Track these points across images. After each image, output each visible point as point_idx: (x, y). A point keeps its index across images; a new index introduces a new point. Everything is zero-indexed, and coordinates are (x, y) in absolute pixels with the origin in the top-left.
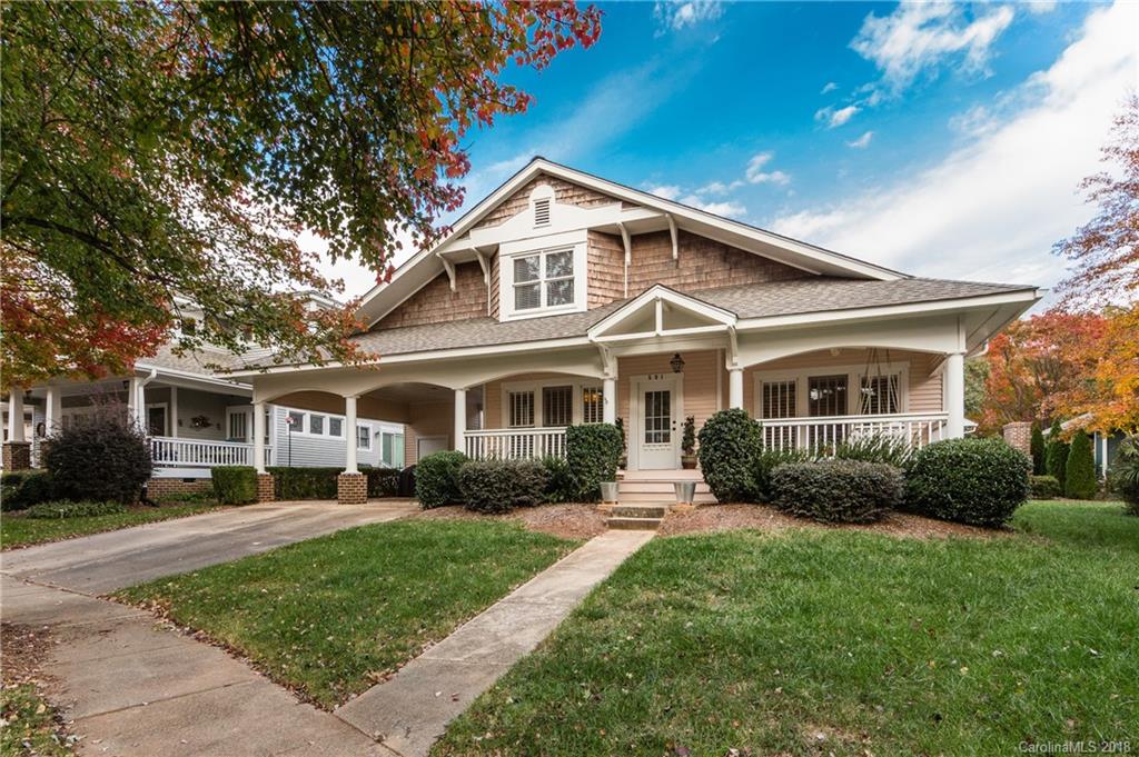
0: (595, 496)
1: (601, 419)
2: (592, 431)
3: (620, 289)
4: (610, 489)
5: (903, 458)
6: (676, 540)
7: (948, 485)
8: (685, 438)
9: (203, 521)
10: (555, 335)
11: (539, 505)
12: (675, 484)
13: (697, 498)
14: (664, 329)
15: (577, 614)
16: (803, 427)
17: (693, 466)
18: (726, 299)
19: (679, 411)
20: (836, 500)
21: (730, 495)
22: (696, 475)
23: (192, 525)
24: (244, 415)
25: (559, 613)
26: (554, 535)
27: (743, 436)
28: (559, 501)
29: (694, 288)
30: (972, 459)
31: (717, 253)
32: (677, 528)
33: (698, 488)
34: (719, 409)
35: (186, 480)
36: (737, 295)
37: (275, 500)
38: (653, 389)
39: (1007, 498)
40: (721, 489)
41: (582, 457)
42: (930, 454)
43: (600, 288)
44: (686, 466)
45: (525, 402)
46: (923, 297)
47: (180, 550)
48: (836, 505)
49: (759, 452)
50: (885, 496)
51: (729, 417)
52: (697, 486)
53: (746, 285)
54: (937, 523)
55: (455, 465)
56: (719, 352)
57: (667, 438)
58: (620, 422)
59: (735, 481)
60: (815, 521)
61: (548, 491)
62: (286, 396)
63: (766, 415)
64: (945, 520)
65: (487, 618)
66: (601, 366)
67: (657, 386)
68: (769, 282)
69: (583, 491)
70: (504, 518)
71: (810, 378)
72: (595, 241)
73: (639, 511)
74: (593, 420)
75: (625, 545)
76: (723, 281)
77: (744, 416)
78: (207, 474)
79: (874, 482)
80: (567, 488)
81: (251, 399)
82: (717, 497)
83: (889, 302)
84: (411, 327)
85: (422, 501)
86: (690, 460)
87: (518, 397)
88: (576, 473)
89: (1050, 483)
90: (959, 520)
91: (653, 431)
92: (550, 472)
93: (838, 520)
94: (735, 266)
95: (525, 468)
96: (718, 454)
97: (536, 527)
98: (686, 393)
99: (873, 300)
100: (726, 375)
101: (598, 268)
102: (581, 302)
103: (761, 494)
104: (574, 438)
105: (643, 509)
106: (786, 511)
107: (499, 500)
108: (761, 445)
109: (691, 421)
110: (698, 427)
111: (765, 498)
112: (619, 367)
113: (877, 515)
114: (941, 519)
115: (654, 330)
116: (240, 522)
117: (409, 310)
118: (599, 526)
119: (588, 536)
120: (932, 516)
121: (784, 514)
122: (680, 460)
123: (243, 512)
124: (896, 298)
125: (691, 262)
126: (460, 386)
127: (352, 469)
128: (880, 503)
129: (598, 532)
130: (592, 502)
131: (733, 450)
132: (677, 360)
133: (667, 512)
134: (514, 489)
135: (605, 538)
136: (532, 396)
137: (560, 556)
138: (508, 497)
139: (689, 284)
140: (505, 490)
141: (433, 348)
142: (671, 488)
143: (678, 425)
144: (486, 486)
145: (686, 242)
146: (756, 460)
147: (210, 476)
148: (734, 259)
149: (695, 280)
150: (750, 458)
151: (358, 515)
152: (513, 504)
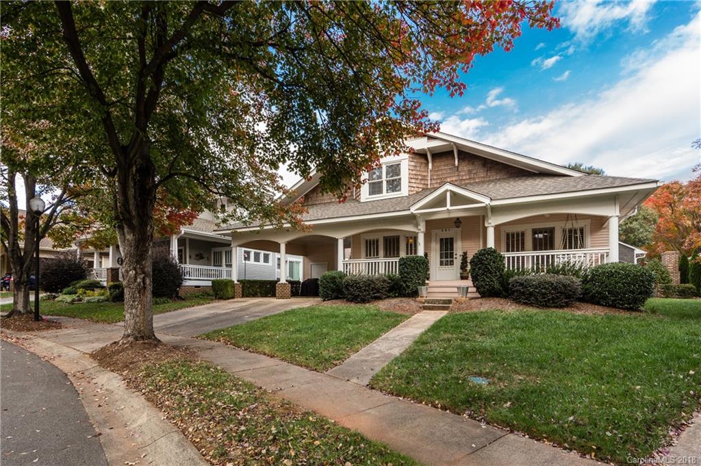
0: (415, 294)
1: (416, 253)
2: (413, 260)
3: (426, 183)
4: (423, 290)
5: (582, 273)
6: (459, 315)
7: (606, 287)
8: (462, 263)
9: (213, 307)
10: (392, 210)
11: (385, 298)
12: (458, 288)
13: (469, 295)
14: (451, 206)
15: (416, 343)
16: (528, 257)
17: (466, 278)
18: (485, 188)
19: (459, 248)
20: (544, 295)
21: (486, 293)
22: (468, 283)
23: (208, 309)
24: (221, 253)
25: (407, 343)
26: (396, 312)
27: (494, 262)
28: (395, 297)
29: (467, 182)
30: (619, 273)
31: (480, 162)
32: (459, 309)
33: (470, 290)
34: (481, 248)
35: (196, 287)
36: (491, 186)
37: (242, 297)
38: (444, 237)
39: (639, 294)
40: (482, 290)
41: (408, 274)
42: (597, 271)
43: (415, 183)
44: (463, 278)
45: (374, 244)
46: (594, 187)
47: (211, 320)
48: (544, 298)
49: (503, 270)
50: (571, 293)
51: (487, 252)
52: (469, 289)
53: (496, 179)
54: (600, 307)
55: (340, 278)
56: (481, 217)
57: (452, 263)
58: (426, 255)
59: (490, 285)
60: (533, 306)
61: (390, 291)
62: (249, 243)
63: (508, 251)
64: (605, 306)
65: (375, 345)
66: (417, 225)
67: (446, 235)
68: (509, 178)
69: (408, 291)
70: (367, 305)
71: (533, 229)
72: (412, 158)
73: (438, 301)
74: (411, 254)
75: (432, 317)
76: (484, 177)
77: (495, 251)
78: (210, 284)
79: (564, 286)
80: (400, 290)
81: (231, 245)
82: (480, 294)
83: (575, 189)
84: (312, 205)
85: (322, 297)
86: (465, 275)
87: (370, 242)
88: (405, 282)
89: (689, 289)
90: (613, 306)
91: (444, 260)
92: (390, 281)
93: (545, 305)
94: (490, 169)
95: (378, 279)
96: (480, 271)
97: (385, 309)
98: (463, 238)
99: (566, 189)
100: (485, 229)
101: (414, 172)
102: (405, 190)
103: (504, 293)
104: (403, 263)
105: (441, 300)
106: (517, 301)
107: (364, 296)
108: (504, 267)
109: (465, 254)
110: (470, 257)
111: (506, 294)
112: (426, 225)
113: (566, 303)
114: (603, 305)
115: (446, 206)
116: (232, 307)
117: (311, 196)
118: (418, 309)
119: (413, 313)
120: (598, 304)
121: (516, 303)
122: (459, 275)
123: (229, 302)
124: (579, 187)
125: (465, 168)
126: (340, 236)
127: (283, 281)
128: (568, 297)
129: (418, 311)
130: (413, 297)
131: (489, 269)
132: (458, 222)
133: (453, 301)
134: (372, 290)
135: (421, 314)
136: (377, 241)
137: (401, 321)
138: (369, 294)
139: (464, 180)
140: (368, 291)
141: (327, 217)
142: (456, 290)
143: (458, 256)
144: (357, 288)
145: (463, 157)
146: (501, 275)
147: (211, 285)
148: (489, 165)
149: (468, 177)
150: (498, 273)
151: (289, 304)
152: (372, 298)
